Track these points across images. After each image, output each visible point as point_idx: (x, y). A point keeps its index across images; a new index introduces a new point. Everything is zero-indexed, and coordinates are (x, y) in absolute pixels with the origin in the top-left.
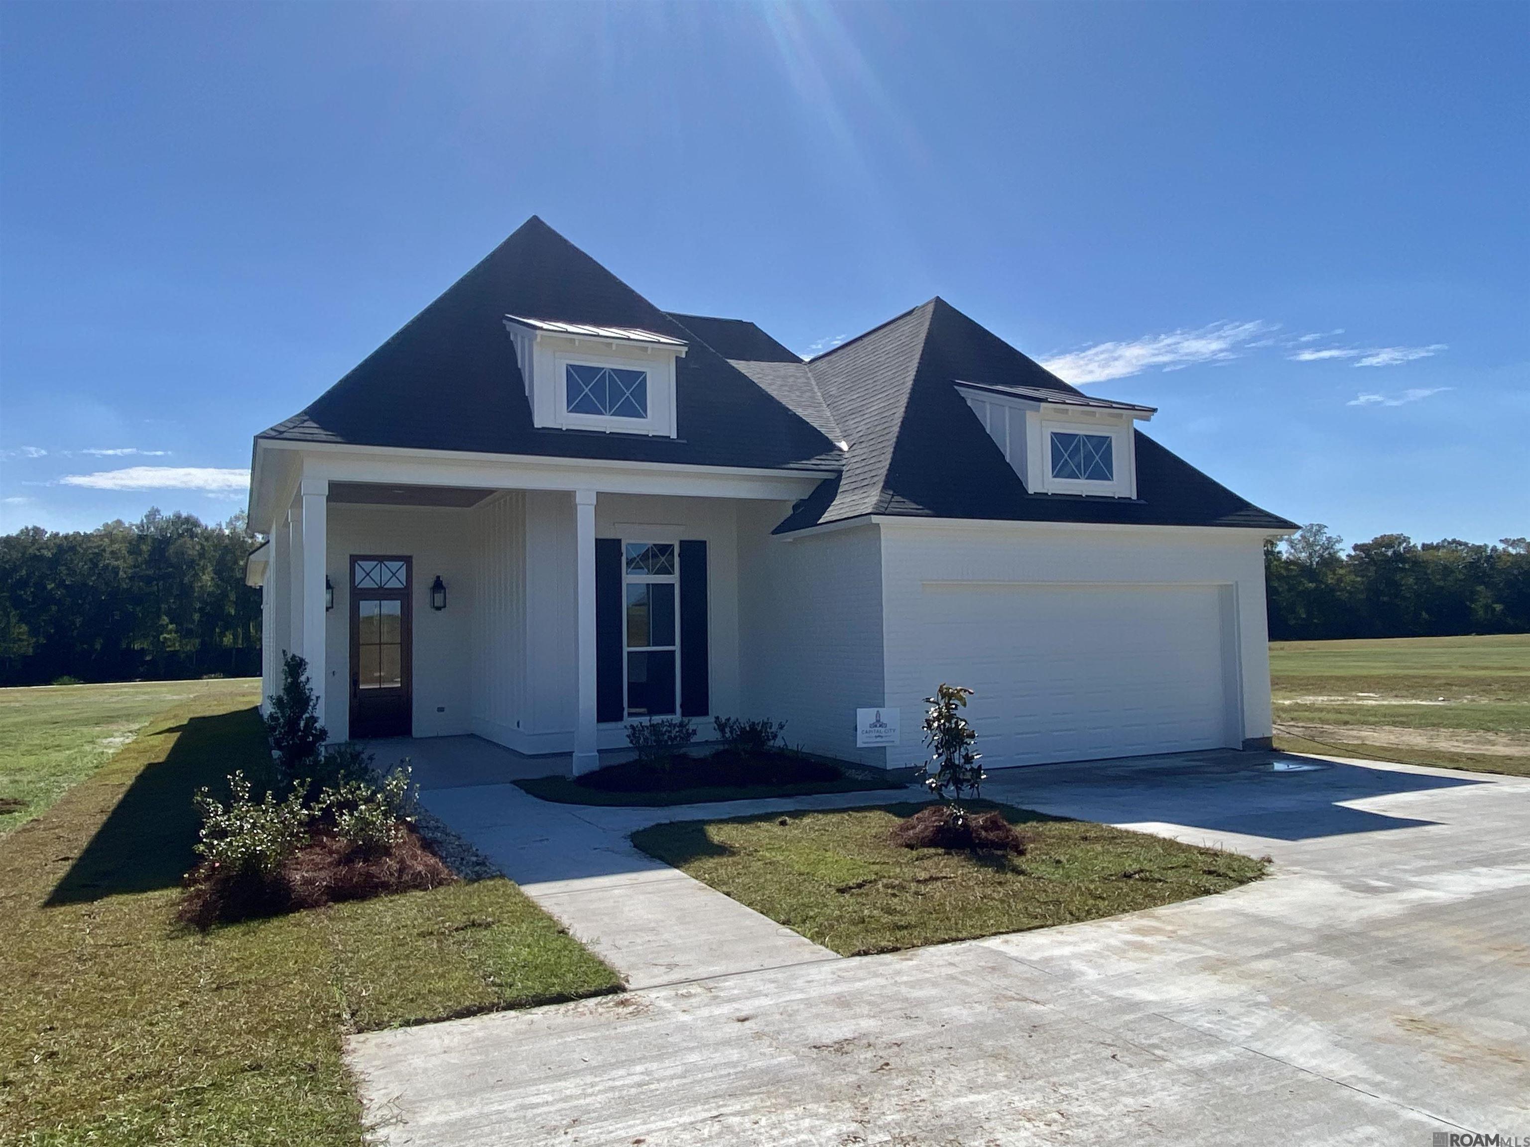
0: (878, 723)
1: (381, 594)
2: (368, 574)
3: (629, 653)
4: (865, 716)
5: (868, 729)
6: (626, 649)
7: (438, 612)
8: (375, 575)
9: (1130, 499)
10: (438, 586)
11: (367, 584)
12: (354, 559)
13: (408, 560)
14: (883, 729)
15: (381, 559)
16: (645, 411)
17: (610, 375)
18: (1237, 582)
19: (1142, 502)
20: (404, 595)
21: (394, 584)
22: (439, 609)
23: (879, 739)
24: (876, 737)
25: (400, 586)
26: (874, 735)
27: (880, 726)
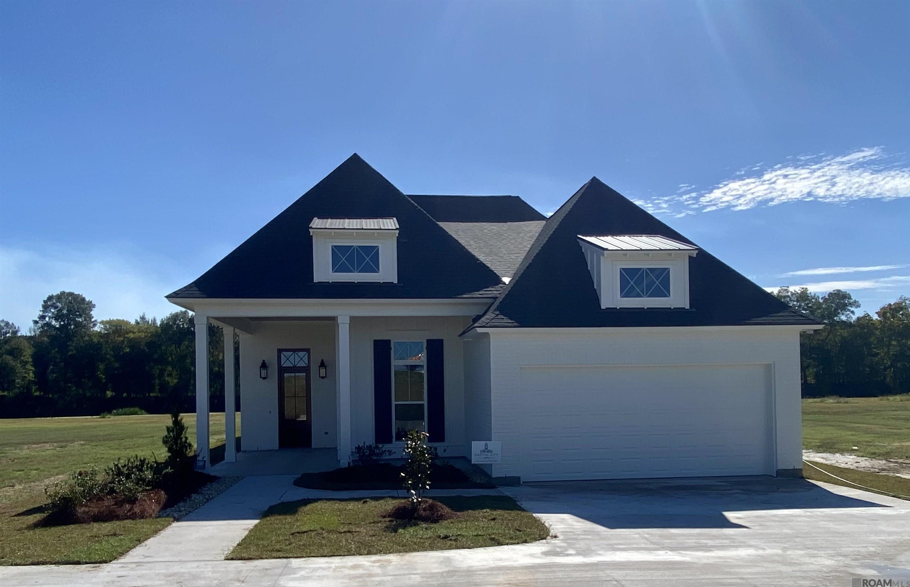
0: (486, 450)
1: (294, 369)
2: (288, 359)
3: (396, 405)
4: (477, 446)
5: (479, 453)
6: (394, 403)
7: (323, 380)
8: (292, 359)
9: (684, 308)
10: (323, 364)
11: (287, 364)
12: (280, 351)
13: (308, 351)
14: (489, 454)
15: (294, 351)
16: (378, 269)
17: (357, 249)
18: (774, 362)
19: (694, 310)
20: (306, 370)
21: (302, 364)
22: (323, 378)
23: (487, 459)
24: (485, 458)
25: (305, 365)
26: (484, 456)
27: (488, 452)
